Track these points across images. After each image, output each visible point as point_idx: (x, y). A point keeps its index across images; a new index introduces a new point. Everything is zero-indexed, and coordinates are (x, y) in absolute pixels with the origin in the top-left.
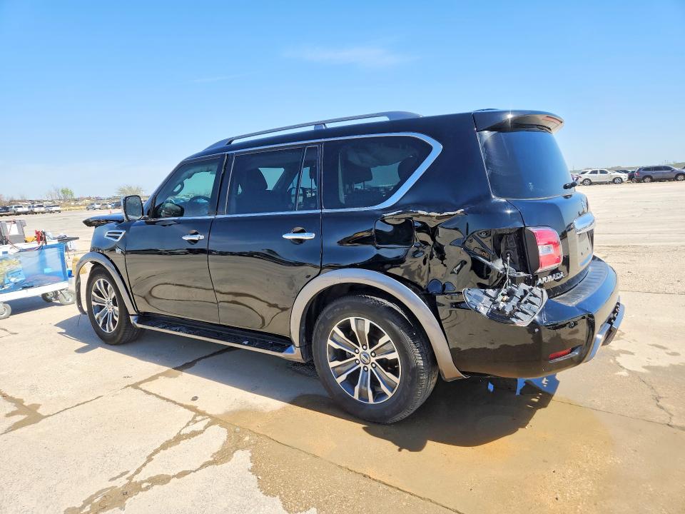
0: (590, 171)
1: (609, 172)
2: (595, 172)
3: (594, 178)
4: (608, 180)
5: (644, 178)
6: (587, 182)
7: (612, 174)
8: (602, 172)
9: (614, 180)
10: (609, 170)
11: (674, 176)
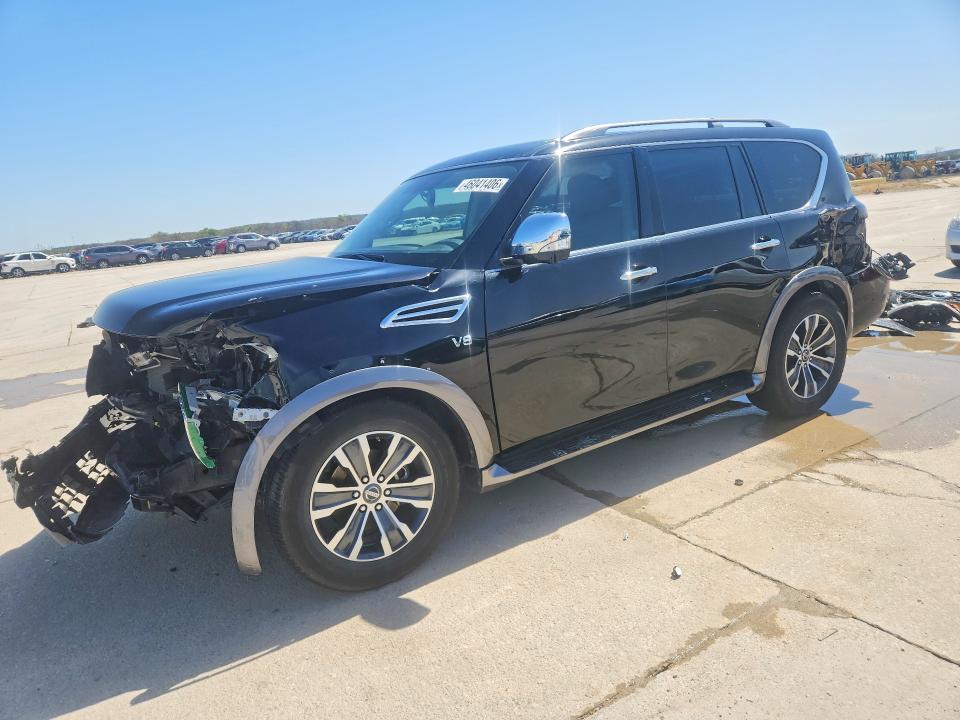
0: (19, 255)
1: (48, 257)
2: (27, 257)
3: (27, 265)
4: (50, 268)
5: (99, 261)
6: (18, 273)
7: (53, 259)
8: (38, 256)
9: (58, 266)
10: (49, 253)
11: (134, 258)
